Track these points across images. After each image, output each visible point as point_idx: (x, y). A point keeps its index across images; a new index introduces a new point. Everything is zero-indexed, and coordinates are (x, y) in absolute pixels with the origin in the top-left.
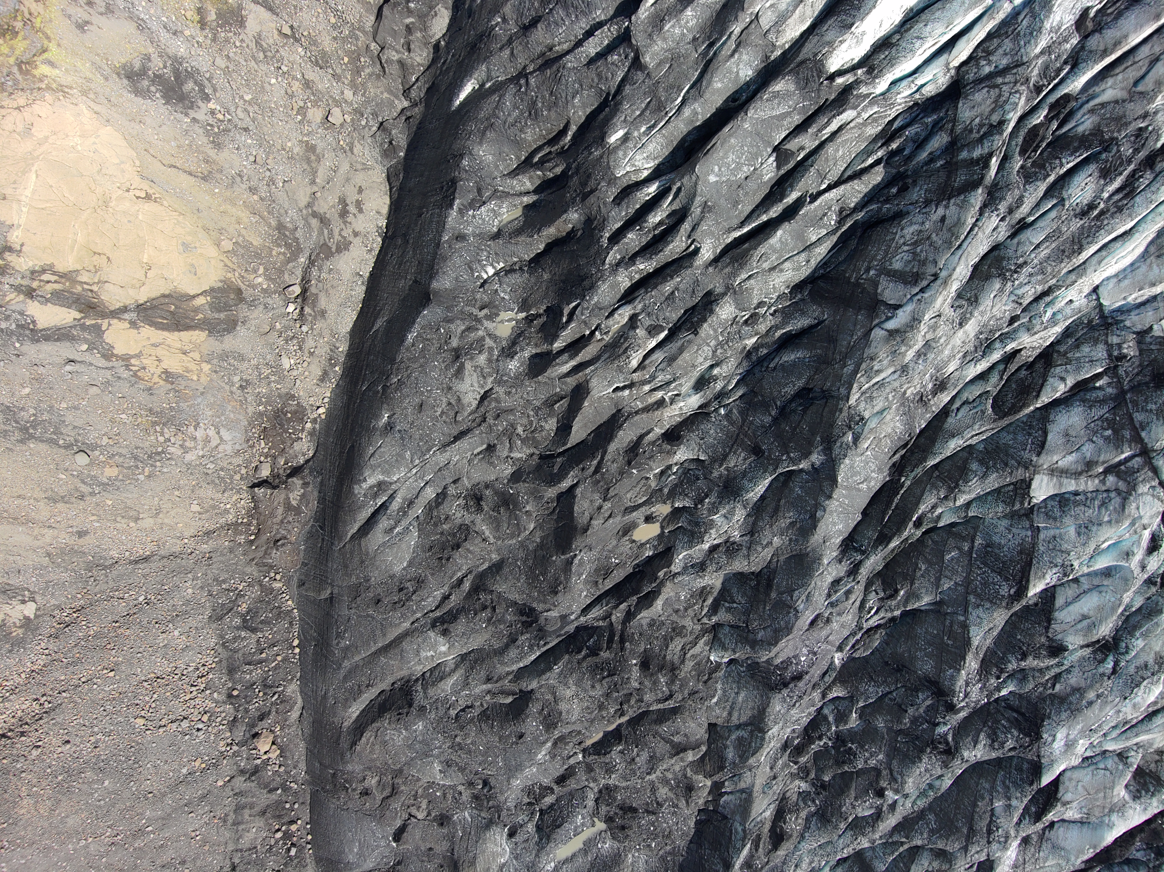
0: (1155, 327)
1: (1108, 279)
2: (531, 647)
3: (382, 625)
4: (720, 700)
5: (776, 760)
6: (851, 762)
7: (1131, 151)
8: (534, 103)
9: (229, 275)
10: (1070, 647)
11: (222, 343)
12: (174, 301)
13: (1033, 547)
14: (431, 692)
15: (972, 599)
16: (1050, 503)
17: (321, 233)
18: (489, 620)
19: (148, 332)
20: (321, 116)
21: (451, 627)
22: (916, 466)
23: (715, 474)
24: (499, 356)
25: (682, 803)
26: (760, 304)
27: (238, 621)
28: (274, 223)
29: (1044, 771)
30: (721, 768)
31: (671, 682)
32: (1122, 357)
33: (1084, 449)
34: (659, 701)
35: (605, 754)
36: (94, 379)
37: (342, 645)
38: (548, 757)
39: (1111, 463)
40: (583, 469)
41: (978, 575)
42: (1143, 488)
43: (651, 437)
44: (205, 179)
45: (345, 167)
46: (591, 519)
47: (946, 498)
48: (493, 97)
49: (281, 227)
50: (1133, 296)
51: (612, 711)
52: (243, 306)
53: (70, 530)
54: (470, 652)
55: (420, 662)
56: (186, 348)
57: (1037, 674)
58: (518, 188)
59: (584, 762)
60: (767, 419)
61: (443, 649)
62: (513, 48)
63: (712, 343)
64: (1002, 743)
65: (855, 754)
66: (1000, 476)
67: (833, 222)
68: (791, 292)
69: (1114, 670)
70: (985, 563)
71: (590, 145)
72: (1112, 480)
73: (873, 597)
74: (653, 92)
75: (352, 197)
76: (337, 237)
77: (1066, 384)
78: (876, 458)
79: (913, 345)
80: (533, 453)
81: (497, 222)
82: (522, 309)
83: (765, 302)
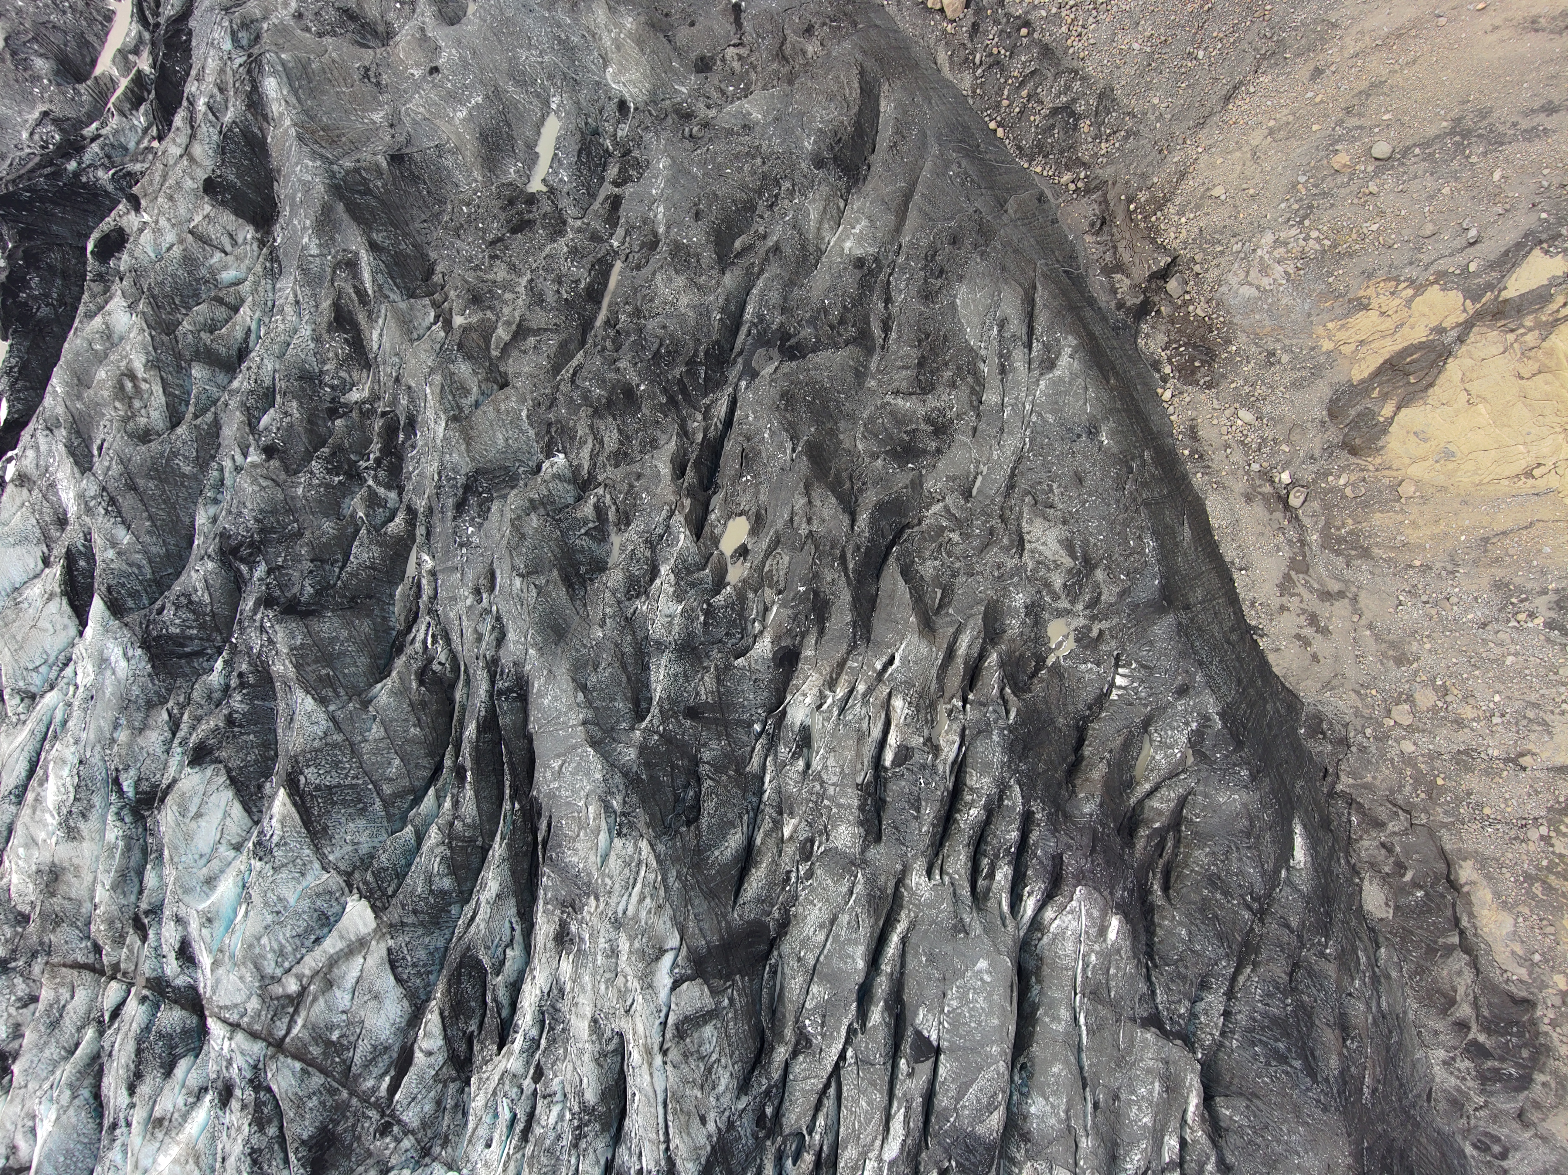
2: (761, 318)
3: (931, 219)
4: (519, 417)
5: (412, 400)
6: (327, 460)
8: (1226, 893)
9: (1378, 460)
10: (187, 769)
11: (1331, 385)
12: (1417, 388)
13: (316, 846)
14: (825, 189)
15: (338, 738)
16: (336, 908)
17: (1320, 581)
18: (826, 313)
19: (1419, 334)
20: (1419, 703)
21: (858, 273)
22: (513, 830)
23: (715, 654)
24: (1041, 598)
25: (470, 277)
26: (810, 874)
27: (1080, 108)
28: (1376, 551)
29: (110, 612)
30: (460, 346)
31: (586, 396)
32: (384, 1130)
33: (348, 997)
34: (580, 367)
35: (593, 266)
36: (1437, 241)
37: (954, 167)
38: (651, 214)
39: (308, 1002)
40: (858, 548)
41: (351, 768)
42: (254, 1004)
43: (812, 639)
44: (1486, 540)
45: (1350, 670)
46: (810, 502)
47: (451, 823)
48: (1270, 864)
49: (1366, 553)
51: (622, 318)
52: (1338, 440)
53: (1333, 68)
54: (817, 262)
55: (861, 211)
56: (1364, 349)
57: (200, 712)
58: (1164, 791)
59: (606, 241)
60: (706, 755)
61: (848, 245)
62: (1292, 932)
63: (832, 788)
64: (178, 607)
65: (329, 471)
66: (412, 893)
67: (807, 1022)
68: (787, 912)
69: (117, 782)
70: (352, 786)
71: (1131, 895)
72: (292, 986)
73: (442, 655)
74: (1114, 1006)
75: (1319, 644)
76: (1300, 589)
77: (421, 1050)
78: (568, 804)
79: (629, 955)
80: (919, 524)
81: (1157, 738)
82: (1056, 667)
83: (808, 878)
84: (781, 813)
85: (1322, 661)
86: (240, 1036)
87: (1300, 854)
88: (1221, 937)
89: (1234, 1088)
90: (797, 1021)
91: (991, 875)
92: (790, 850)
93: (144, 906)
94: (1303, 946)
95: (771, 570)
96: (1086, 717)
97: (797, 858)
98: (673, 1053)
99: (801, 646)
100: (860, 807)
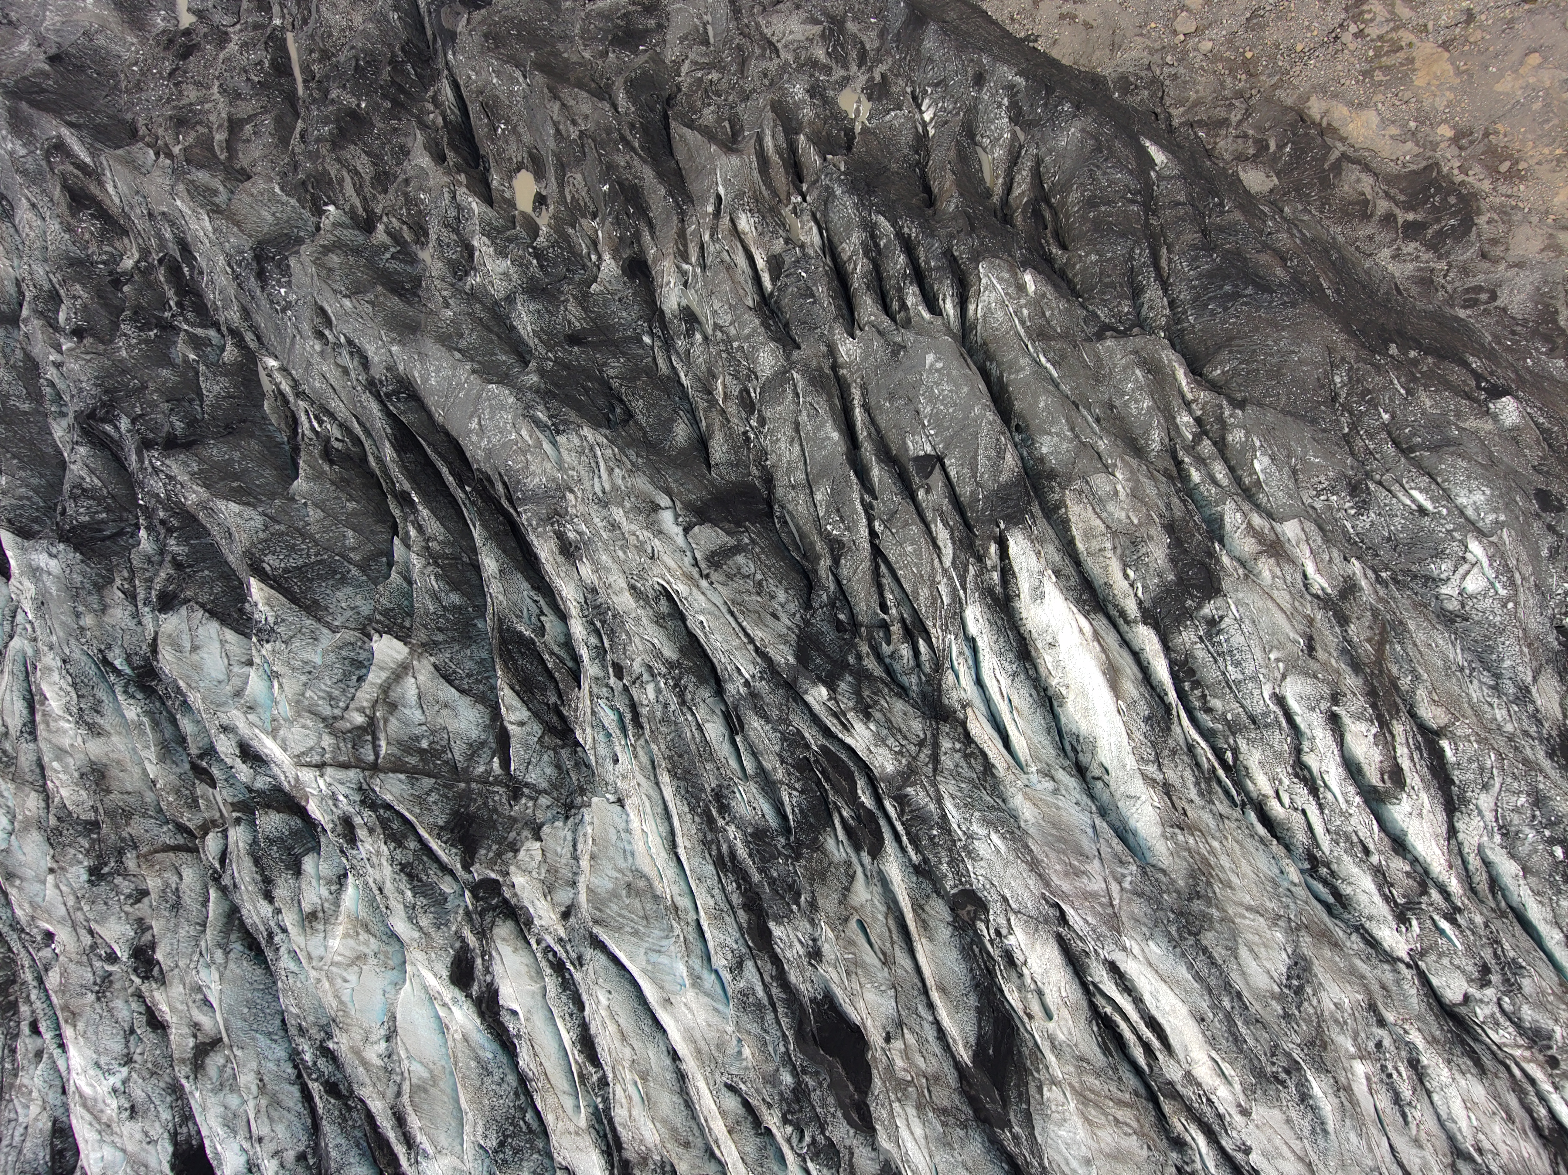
0: (538, 843)
1: (628, 820)
4: (274, 193)
5: (173, 224)
6: (134, 319)
7: (775, 874)
8: (1108, 203)
10: (162, 616)
13: (316, 616)
15: (280, 527)
16: (364, 653)
23: (566, 288)
24: (817, 79)
25: (168, 111)
26: (762, 421)
29: (19, 539)
30: (189, 162)
31: (319, 140)
32: (516, 796)
33: (418, 712)
34: (304, 128)
35: (267, 44)
39: (382, 726)
40: (633, 127)
41: (309, 548)
42: (327, 741)
43: (647, 238)
45: (1122, 20)
46: (564, 105)
47: (428, 547)
50: (589, 832)
51: (315, 67)
57: (147, 575)
58: (1017, 177)
59: (269, 25)
60: (612, 373)
62: (1184, 204)
63: (732, 328)
64: (75, 498)
65: (141, 329)
66: (426, 612)
67: (829, 527)
68: (764, 468)
69: (106, 662)
70: (320, 562)
71: (1031, 253)
72: (358, 719)
73: (335, 432)
74: (1065, 336)
75: (1083, 12)
77: (513, 723)
78: (504, 445)
79: (627, 518)
80: (680, 90)
81: (986, 141)
82: (865, 129)
83: (763, 426)
84: (710, 393)
85: (1095, 25)
86: (329, 771)
87: (1159, 156)
88: (1123, 235)
89: (1211, 350)
90: (820, 533)
91: (903, 306)
92: (732, 409)
93: (194, 751)
94: (1203, 215)
95: (573, 197)
96: (918, 163)
97: (744, 415)
98: (715, 576)
99: (642, 251)
100: (762, 324)
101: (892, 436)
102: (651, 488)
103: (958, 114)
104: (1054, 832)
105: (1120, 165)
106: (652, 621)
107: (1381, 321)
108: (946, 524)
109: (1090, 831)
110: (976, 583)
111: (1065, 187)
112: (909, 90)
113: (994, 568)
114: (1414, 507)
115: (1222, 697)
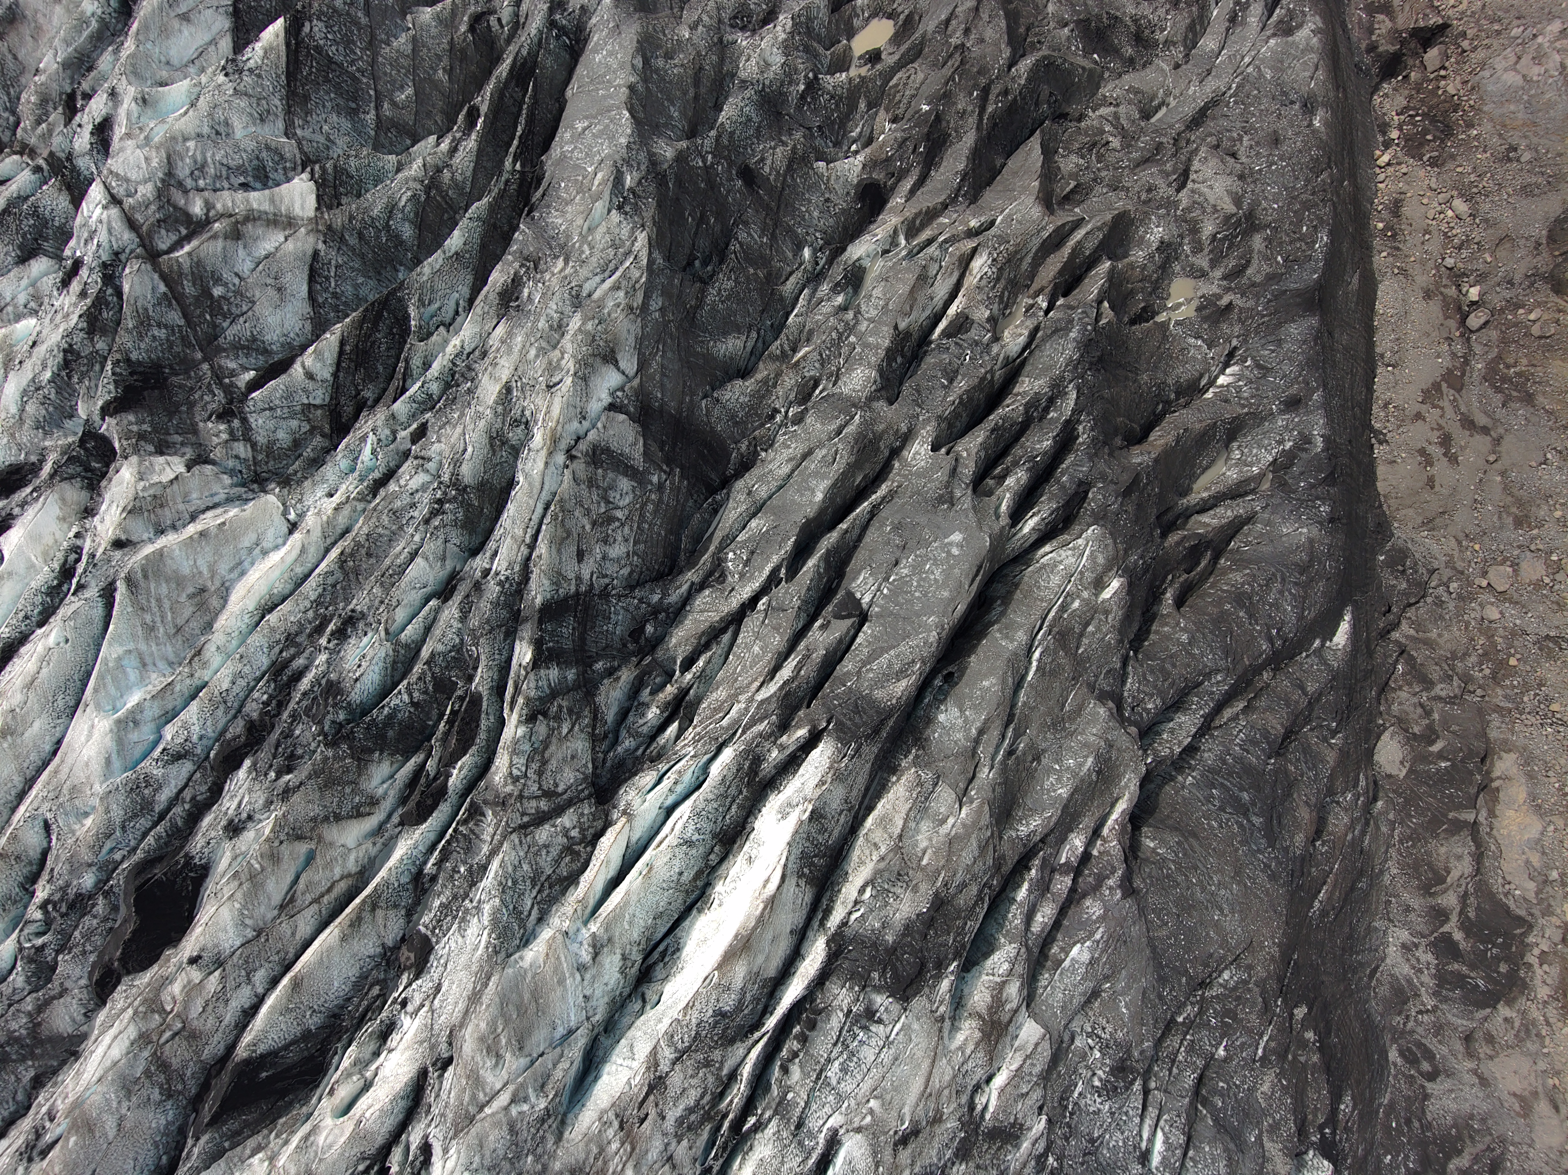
0: (182, 469)
1: (277, 547)
7: (297, 732)
8: (1251, 616)
13: (289, 107)
15: (362, 18)
16: (280, 174)
17: (1468, 404)
20: (1523, 573)
22: (502, 194)
23: (798, 135)
24: (1181, 243)
26: (799, 420)
28: (1540, 399)
32: (225, 415)
33: (249, 263)
39: (205, 236)
41: (361, 59)
42: (146, 191)
43: (908, 185)
45: (1461, 514)
46: (977, 11)
47: (439, 170)
48: (1313, 614)
49: (1529, 399)
50: (231, 514)
58: (1221, 508)
60: (742, 236)
62: (1305, 694)
63: (865, 324)
66: (366, 211)
67: (730, 555)
68: (756, 454)
70: (354, 79)
71: (1146, 571)
72: (197, 208)
73: (505, 12)
74: (1078, 661)
75: (1441, 469)
76: (1445, 404)
77: (304, 368)
78: (576, 167)
79: (575, 335)
80: (1080, 120)
81: (1237, 454)
82: (1164, 326)
83: (794, 423)
84: (794, 350)
85: (1437, 488)
86: (115, 214)
87: (1341, 636)
88: (1227, 652)
89: (1169, 822)
90: (720, 550)
91: (1002, 478)
92: (789, 381)
93: (84, 85)
94: (1307, 720)
95: (897, 85)
96: (1168, 403)
97: (792, 397)
98: (579, 466)
99: (893, 188)
100: (888, 350)
101: (861, 555)
102: (631, 341)
103: (1243, 406)
104: (527, 996)
105: (1301, 602)
106: (488, 431)
107: (1325, 978)
108: (798, 668)
109: (561, 1031)
110: (753, 739)
111: (1241, 562)
112: (1235, 342)
113: (782, 748)
114: (1144, 1145)
115: (805, 1075)
